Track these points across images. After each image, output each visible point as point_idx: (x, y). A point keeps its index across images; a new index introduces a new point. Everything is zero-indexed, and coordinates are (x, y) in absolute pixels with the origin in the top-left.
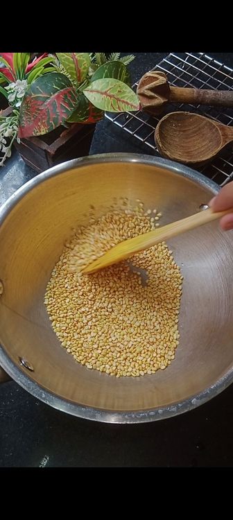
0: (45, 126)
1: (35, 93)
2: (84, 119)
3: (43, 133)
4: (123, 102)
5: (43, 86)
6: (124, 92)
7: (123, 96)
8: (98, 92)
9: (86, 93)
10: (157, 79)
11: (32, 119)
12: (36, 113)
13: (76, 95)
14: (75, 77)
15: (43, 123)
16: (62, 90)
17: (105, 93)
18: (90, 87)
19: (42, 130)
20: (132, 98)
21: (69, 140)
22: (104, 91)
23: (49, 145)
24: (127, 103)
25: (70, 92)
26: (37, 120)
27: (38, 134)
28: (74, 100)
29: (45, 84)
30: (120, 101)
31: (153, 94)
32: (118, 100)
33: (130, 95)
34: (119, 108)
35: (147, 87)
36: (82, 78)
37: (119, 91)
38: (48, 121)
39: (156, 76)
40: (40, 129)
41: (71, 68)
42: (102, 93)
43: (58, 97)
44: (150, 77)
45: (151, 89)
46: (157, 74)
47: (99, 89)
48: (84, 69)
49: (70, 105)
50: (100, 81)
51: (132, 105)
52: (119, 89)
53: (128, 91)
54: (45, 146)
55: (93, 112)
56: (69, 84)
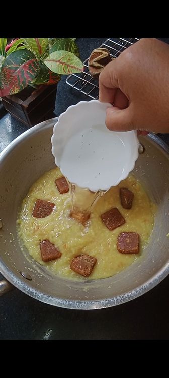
0: (17, 87)
1: (9, 65)
2: (47, 81)
3: (16, 92)
4: (72, 67)
5: (14, 59)
6: (73, 60)
7: (71, 62)
8: (54, 61)
9: (45, 62)
10: (101, 54)
11: (8, 83)
12: (10, 78)
13: (38, 64)
14: (37, 51)
15: (15, 86)
16: (27, 61)
17: (59, 61)
18: (48, 58)
19: (15, 90)
20: (78, 64)
21: (38, 97)
22: (58, 60)
23: (24, 101)
24: (75, 68)
25: (33, 62)
26: (11, 84)
27: (13, 93)
28: (37, 68)
29: (15, 58)
30: (69, 66)
31: (99, 65)
32: (68, 65)
33: (76, 61)
34: (69, 71)
35: (95, 60)
36: (42, 52)
37: (69, 59)
38: (19, 84)
39: (101, 51)
40: (14, 90)
41: (34, 45)
42: (57, 62)
43: (25, 66)
44: (96, 52)
45: (98, 62)
46: (102, 50)
47: (55, 59)
48: (43, 45)
49: (34, 72)
50: (55, 53)
51: (78, 69)
52: (68, 58)
53: (75, 59)
54: (21, 102)
55: (52, 76)
56: (33, 57)
